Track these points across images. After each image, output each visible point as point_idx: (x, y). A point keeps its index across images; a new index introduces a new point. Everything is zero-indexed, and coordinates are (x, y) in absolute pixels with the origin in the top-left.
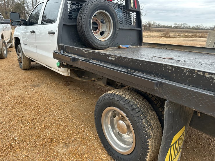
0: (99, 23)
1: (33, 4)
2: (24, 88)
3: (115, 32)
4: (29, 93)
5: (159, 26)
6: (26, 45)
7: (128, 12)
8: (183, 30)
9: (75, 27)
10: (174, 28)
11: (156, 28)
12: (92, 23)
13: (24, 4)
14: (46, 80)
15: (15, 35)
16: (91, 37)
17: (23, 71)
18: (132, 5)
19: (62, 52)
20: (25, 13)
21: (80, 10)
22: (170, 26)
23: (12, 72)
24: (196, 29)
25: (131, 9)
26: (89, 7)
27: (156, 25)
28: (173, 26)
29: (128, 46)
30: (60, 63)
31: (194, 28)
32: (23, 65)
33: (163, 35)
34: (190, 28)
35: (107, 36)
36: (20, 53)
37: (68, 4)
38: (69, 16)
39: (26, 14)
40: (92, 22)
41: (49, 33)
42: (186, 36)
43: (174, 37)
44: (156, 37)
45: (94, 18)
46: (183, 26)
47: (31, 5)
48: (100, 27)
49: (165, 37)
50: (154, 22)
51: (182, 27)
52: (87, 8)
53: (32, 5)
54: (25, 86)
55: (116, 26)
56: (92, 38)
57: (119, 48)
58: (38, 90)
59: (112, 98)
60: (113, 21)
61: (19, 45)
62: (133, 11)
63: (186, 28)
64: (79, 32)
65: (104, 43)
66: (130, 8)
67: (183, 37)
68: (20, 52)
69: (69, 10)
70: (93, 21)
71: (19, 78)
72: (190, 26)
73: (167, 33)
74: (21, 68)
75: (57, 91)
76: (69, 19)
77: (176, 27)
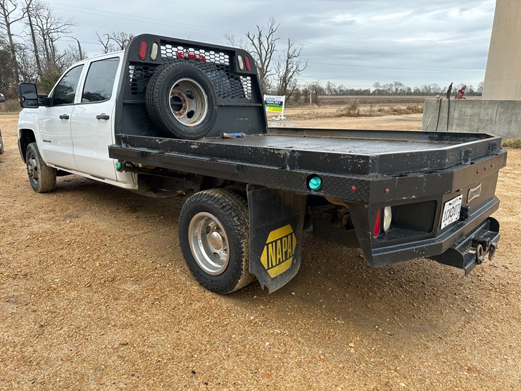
0: (183, 97)
1: (36, 51)
2: (50, 220)
3: (212, 111)
4: (62, 227)
5: (340, 91)
6: (50, 141)
7: (235, 76)
8: (395, 97)
9: (143, 106)
10: (374, 93)
11: (333, 97)
12: (171, 99)
13: (14, 51)
14: (91, 207)
15: (21, 125)
16: (171, 121)
17: (40, 194)
18: (242, 66)
19: (124, 146)
20: (17, 74)
21: (150, 80)
22: (365, 91)
23: (19, 197)
24: (423, 94)
25: (240, 72)
26: (163, 74)
27: (335, 90)
28: (372, 90)
29: (240, 134)
30: (121, 164)
31: (419, 92)
32: (40, 183)
33: (344, 112)
34: (409, 93)
35: (199, 119)
36: (34, 160)
37: (130, 71)
38: (132, 89)
39: (20, 75)
40: (170, 97)
41: (99, 118)
42: (395, 111)
43: (368, 114)
44: (328, 117)
45: (175, 90)
46: (394, 89)
47: (30, 54)
48: (186, 105)
49: (349, 115)
50: (329, 83)
51: (392, 92)
52: (161, 77)
53: (33, 54)
54: (53, 218)
55: (212, 103)
56: (172, 123)
57: (224, 138)
58: (79, 221)
59: (198, 199)
60: (207, 94)
61: (31, 145)
62: (245, 76)
63: (402, 93)
64: (150, 115)
65: (193, 130)
66: (238, 71)
67: (388, 113)
68: (34, 158)
69: (131, 80)
70: (174, 95)
71: (35, 207)
72: (409, 89)
73: (354, 107)
74: (35, 189)
75: (114, 222)
76: (133, 93)
77: (379, 92)
